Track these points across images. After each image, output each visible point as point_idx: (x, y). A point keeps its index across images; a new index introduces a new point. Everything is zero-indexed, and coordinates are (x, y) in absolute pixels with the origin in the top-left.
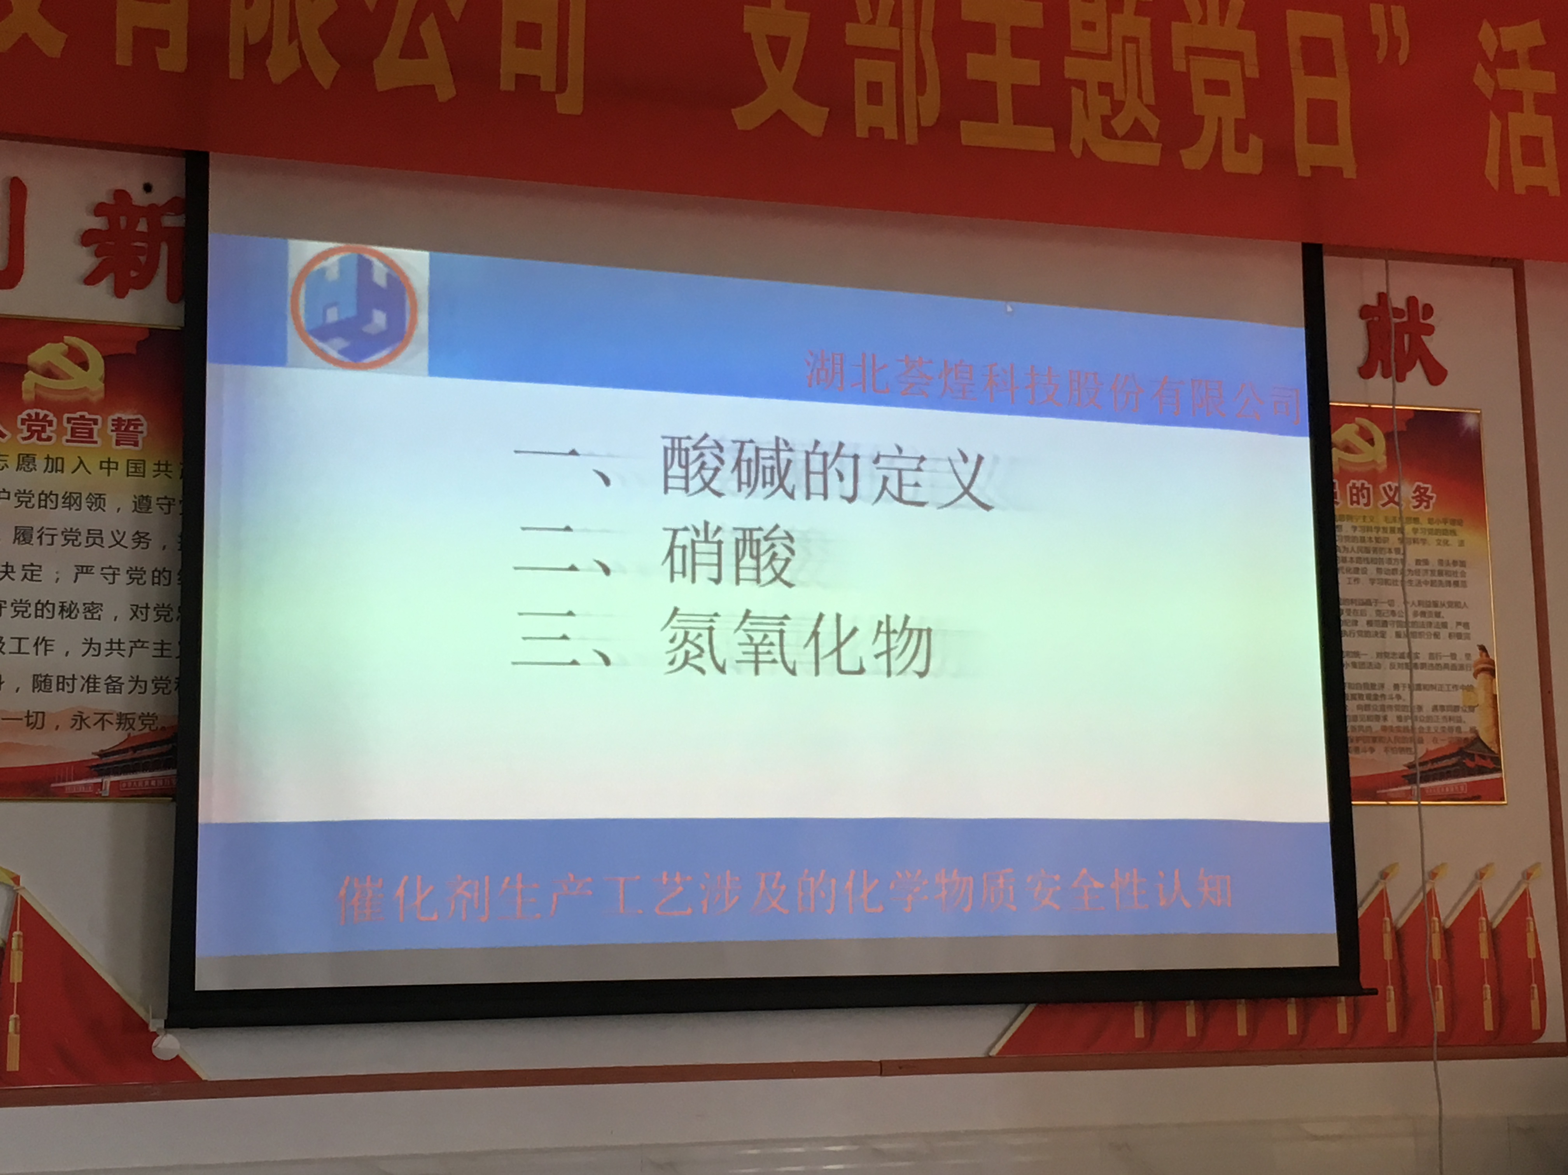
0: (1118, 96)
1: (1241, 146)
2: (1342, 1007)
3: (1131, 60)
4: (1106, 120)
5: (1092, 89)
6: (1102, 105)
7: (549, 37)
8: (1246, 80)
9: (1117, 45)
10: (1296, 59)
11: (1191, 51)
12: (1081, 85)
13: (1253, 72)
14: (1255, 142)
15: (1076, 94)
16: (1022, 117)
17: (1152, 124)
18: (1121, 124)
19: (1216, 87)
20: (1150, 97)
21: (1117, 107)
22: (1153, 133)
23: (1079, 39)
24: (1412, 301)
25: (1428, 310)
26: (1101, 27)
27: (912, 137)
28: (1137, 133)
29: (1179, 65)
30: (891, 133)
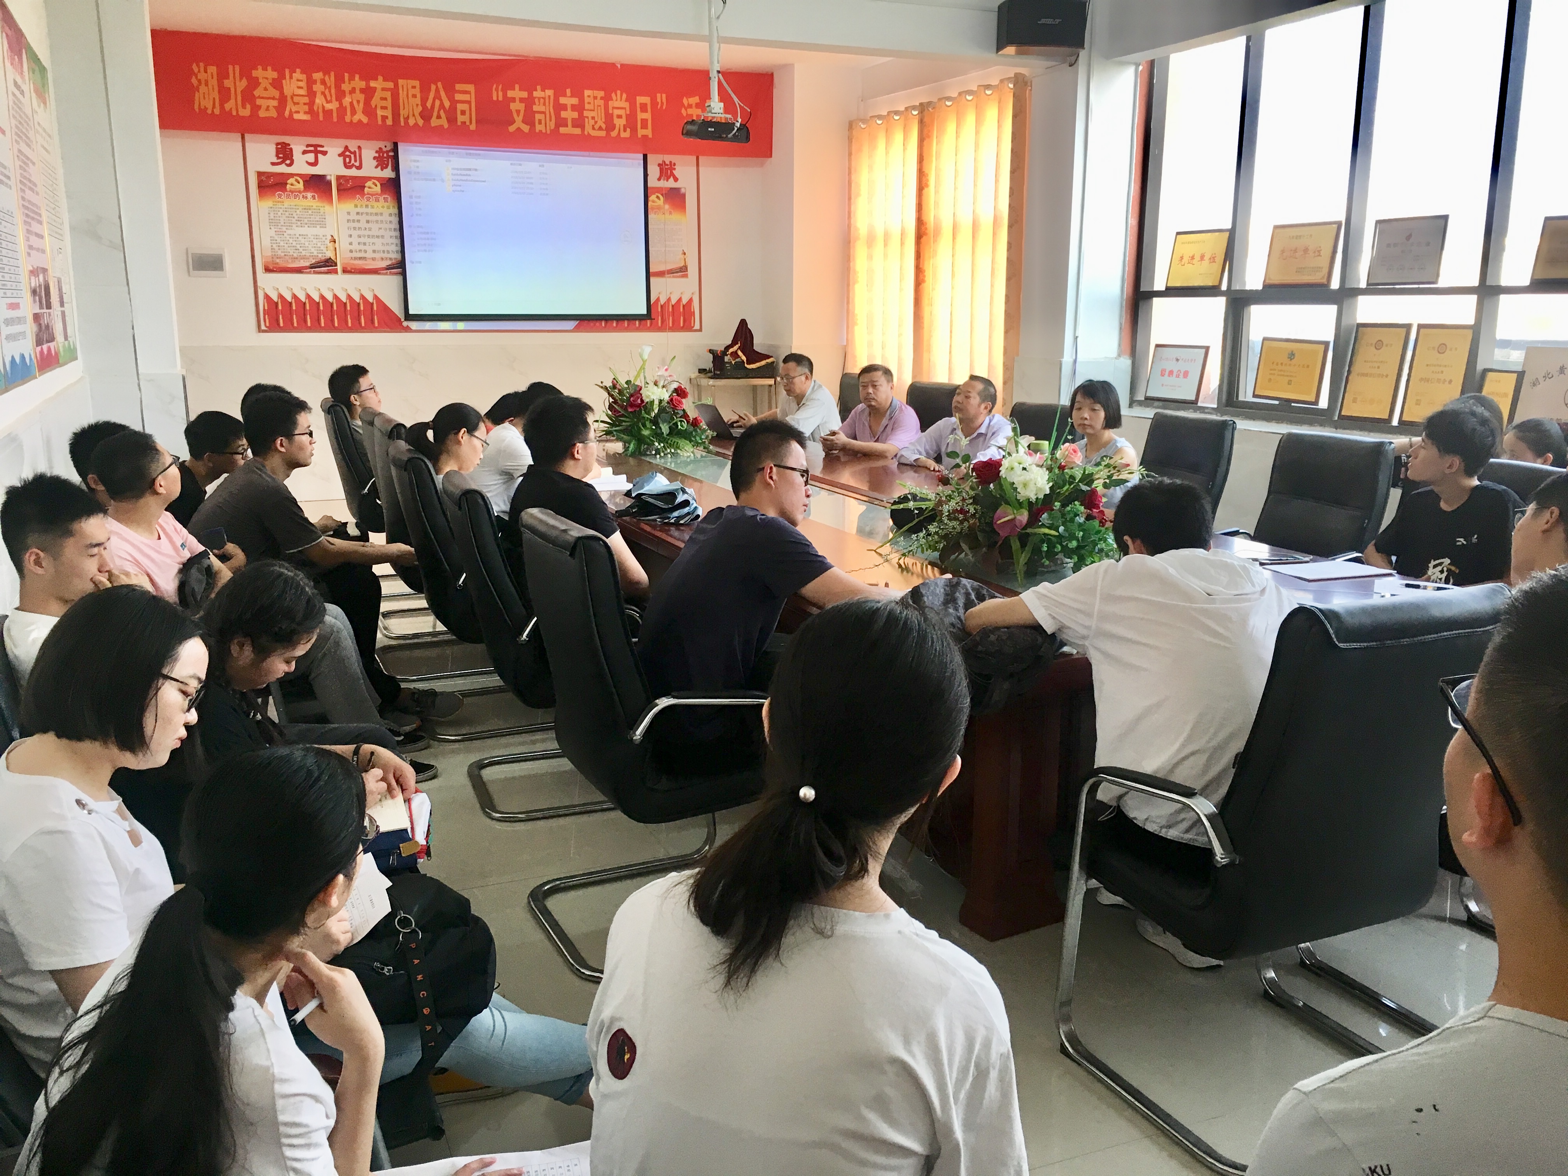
0: (596, 119)
1: (625, 131)
2: (649, 321)
3: (599, 111)
4: (593, 126)
5: (590, 118)
6: (592, 122)
7: (468, 113)
8: (626, 115)
9: (596, 108)
10: (638, 109)
11: (614, 108)
12: (588, 117)
13: (628, 112)
14: (628, 130)
15: (586, 119)
16: (573, 126)
17: (604, 126)
18: (597, 127)
19: (619, 117)
20: (604, 120)
21: (596, 122)
22: (604, 129)
23: (587, 106)
24: (671, 162)
25: (675, 164)
26: (592, 103)
27: (548, 132)
28: (600, 128)
29: (610, 112)
30: (544, 131)
